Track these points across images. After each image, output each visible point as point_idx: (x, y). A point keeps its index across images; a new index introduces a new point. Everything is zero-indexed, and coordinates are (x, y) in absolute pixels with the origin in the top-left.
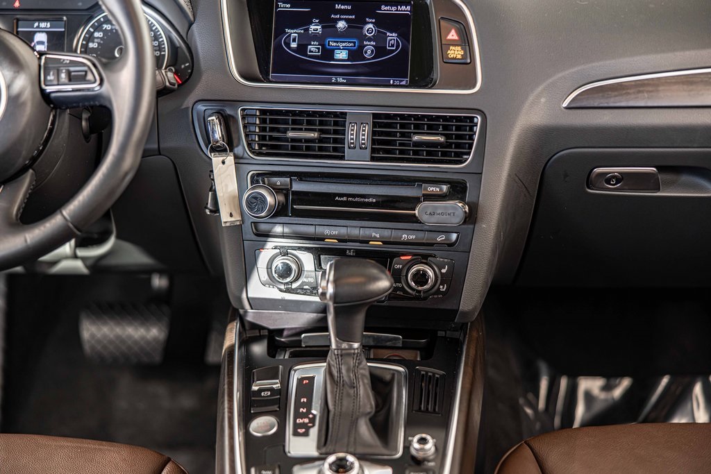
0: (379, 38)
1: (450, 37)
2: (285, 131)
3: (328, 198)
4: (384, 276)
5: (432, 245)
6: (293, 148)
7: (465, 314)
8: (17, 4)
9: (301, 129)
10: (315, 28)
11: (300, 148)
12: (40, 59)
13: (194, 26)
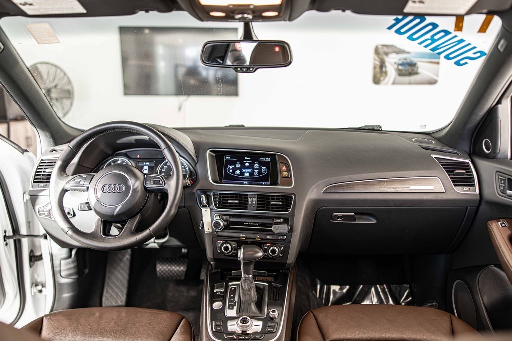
0: (260, 169)
1: (283, 169)
2: (228, 200)
3: (242, 223)
4: (260, 251)
5: (278, 240)
6: (230, 206)
7: (289, 264)
8: (139, 157)
9: (233, 200)
10: (239, 165)
11: (233, 206)
12: (144, 176)
13: (198, 165)
